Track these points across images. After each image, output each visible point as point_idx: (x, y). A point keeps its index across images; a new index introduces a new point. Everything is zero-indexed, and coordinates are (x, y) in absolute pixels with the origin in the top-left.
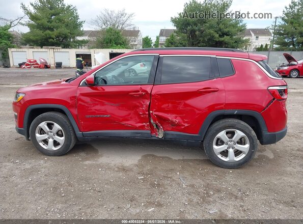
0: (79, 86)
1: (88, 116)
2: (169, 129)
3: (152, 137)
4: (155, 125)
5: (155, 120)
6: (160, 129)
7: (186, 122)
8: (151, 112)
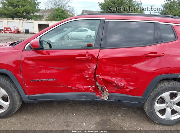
0: (24, 50)
1: (33, 80)
2: (113, 91)
3: (97, 98)
4: (100, 88)
5: (100, 83)
6: (105, 91)
7: (131, 85)
8: (97, 75)
